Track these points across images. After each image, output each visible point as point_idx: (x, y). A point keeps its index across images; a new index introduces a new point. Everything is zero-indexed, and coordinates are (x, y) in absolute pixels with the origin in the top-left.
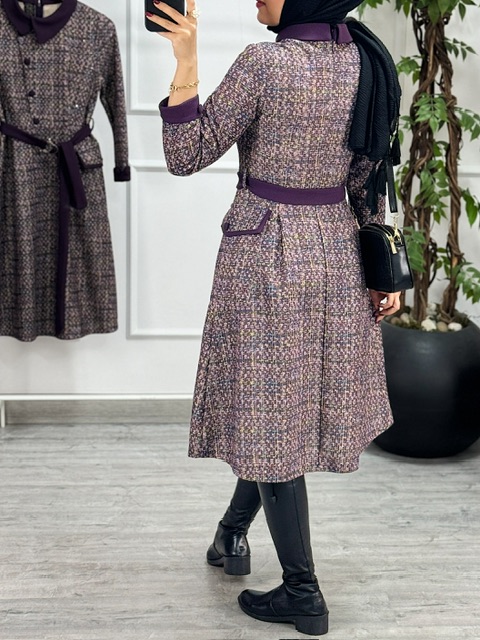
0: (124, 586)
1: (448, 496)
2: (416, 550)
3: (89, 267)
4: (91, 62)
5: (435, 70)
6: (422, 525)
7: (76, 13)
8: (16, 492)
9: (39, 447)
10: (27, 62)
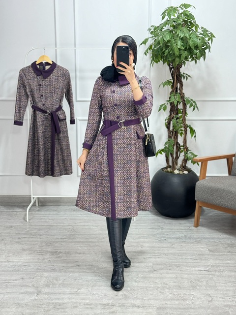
0: (65, 258)
1: (181, 231)
2: (166, 249)
3: (62, 153)
4: (62, 84)
5: (177, 84)
6: (170, 240)
7: (56, 68)
8: (37, 227)
9: (48, 213)
10: (40, 85)
